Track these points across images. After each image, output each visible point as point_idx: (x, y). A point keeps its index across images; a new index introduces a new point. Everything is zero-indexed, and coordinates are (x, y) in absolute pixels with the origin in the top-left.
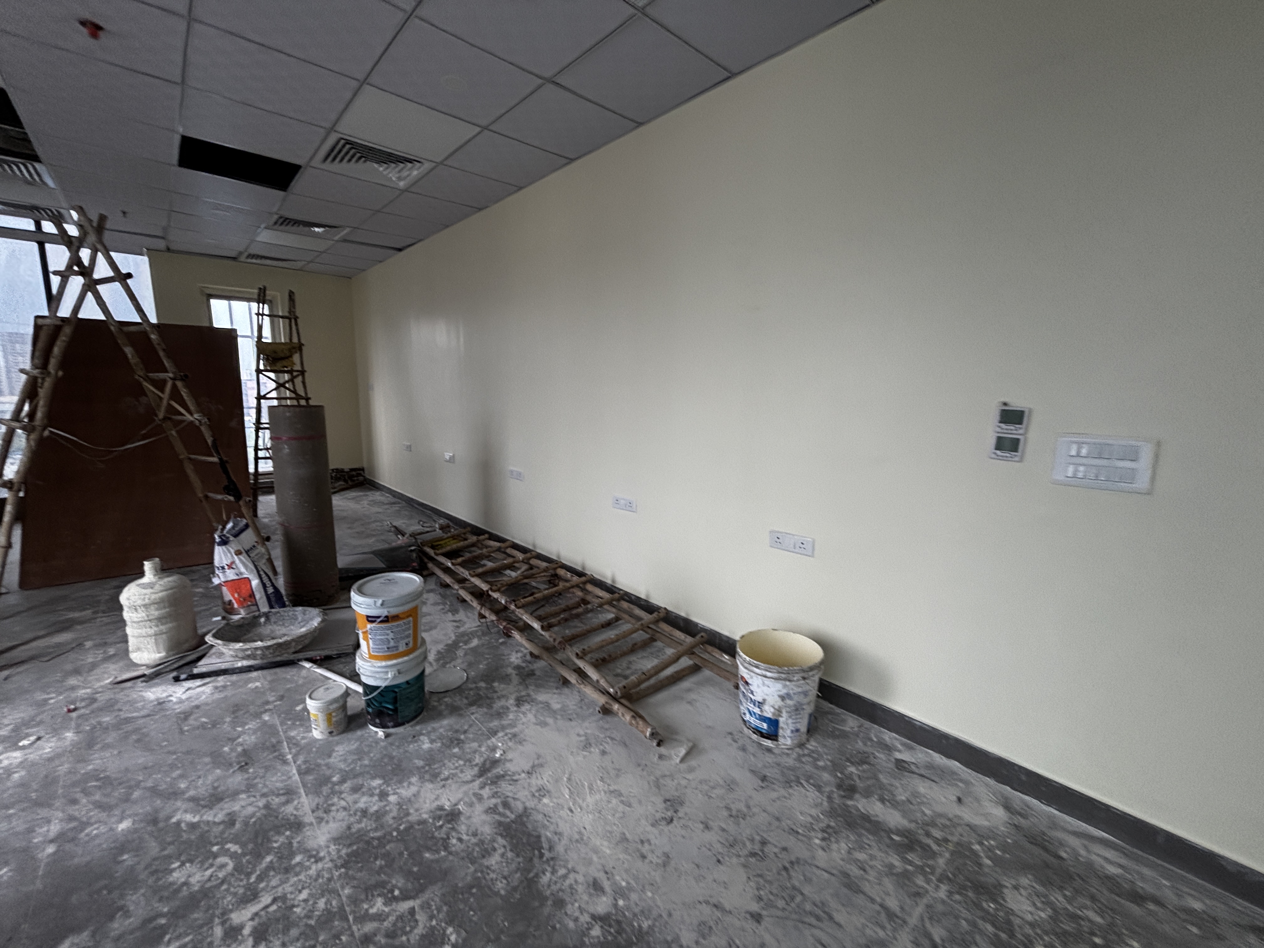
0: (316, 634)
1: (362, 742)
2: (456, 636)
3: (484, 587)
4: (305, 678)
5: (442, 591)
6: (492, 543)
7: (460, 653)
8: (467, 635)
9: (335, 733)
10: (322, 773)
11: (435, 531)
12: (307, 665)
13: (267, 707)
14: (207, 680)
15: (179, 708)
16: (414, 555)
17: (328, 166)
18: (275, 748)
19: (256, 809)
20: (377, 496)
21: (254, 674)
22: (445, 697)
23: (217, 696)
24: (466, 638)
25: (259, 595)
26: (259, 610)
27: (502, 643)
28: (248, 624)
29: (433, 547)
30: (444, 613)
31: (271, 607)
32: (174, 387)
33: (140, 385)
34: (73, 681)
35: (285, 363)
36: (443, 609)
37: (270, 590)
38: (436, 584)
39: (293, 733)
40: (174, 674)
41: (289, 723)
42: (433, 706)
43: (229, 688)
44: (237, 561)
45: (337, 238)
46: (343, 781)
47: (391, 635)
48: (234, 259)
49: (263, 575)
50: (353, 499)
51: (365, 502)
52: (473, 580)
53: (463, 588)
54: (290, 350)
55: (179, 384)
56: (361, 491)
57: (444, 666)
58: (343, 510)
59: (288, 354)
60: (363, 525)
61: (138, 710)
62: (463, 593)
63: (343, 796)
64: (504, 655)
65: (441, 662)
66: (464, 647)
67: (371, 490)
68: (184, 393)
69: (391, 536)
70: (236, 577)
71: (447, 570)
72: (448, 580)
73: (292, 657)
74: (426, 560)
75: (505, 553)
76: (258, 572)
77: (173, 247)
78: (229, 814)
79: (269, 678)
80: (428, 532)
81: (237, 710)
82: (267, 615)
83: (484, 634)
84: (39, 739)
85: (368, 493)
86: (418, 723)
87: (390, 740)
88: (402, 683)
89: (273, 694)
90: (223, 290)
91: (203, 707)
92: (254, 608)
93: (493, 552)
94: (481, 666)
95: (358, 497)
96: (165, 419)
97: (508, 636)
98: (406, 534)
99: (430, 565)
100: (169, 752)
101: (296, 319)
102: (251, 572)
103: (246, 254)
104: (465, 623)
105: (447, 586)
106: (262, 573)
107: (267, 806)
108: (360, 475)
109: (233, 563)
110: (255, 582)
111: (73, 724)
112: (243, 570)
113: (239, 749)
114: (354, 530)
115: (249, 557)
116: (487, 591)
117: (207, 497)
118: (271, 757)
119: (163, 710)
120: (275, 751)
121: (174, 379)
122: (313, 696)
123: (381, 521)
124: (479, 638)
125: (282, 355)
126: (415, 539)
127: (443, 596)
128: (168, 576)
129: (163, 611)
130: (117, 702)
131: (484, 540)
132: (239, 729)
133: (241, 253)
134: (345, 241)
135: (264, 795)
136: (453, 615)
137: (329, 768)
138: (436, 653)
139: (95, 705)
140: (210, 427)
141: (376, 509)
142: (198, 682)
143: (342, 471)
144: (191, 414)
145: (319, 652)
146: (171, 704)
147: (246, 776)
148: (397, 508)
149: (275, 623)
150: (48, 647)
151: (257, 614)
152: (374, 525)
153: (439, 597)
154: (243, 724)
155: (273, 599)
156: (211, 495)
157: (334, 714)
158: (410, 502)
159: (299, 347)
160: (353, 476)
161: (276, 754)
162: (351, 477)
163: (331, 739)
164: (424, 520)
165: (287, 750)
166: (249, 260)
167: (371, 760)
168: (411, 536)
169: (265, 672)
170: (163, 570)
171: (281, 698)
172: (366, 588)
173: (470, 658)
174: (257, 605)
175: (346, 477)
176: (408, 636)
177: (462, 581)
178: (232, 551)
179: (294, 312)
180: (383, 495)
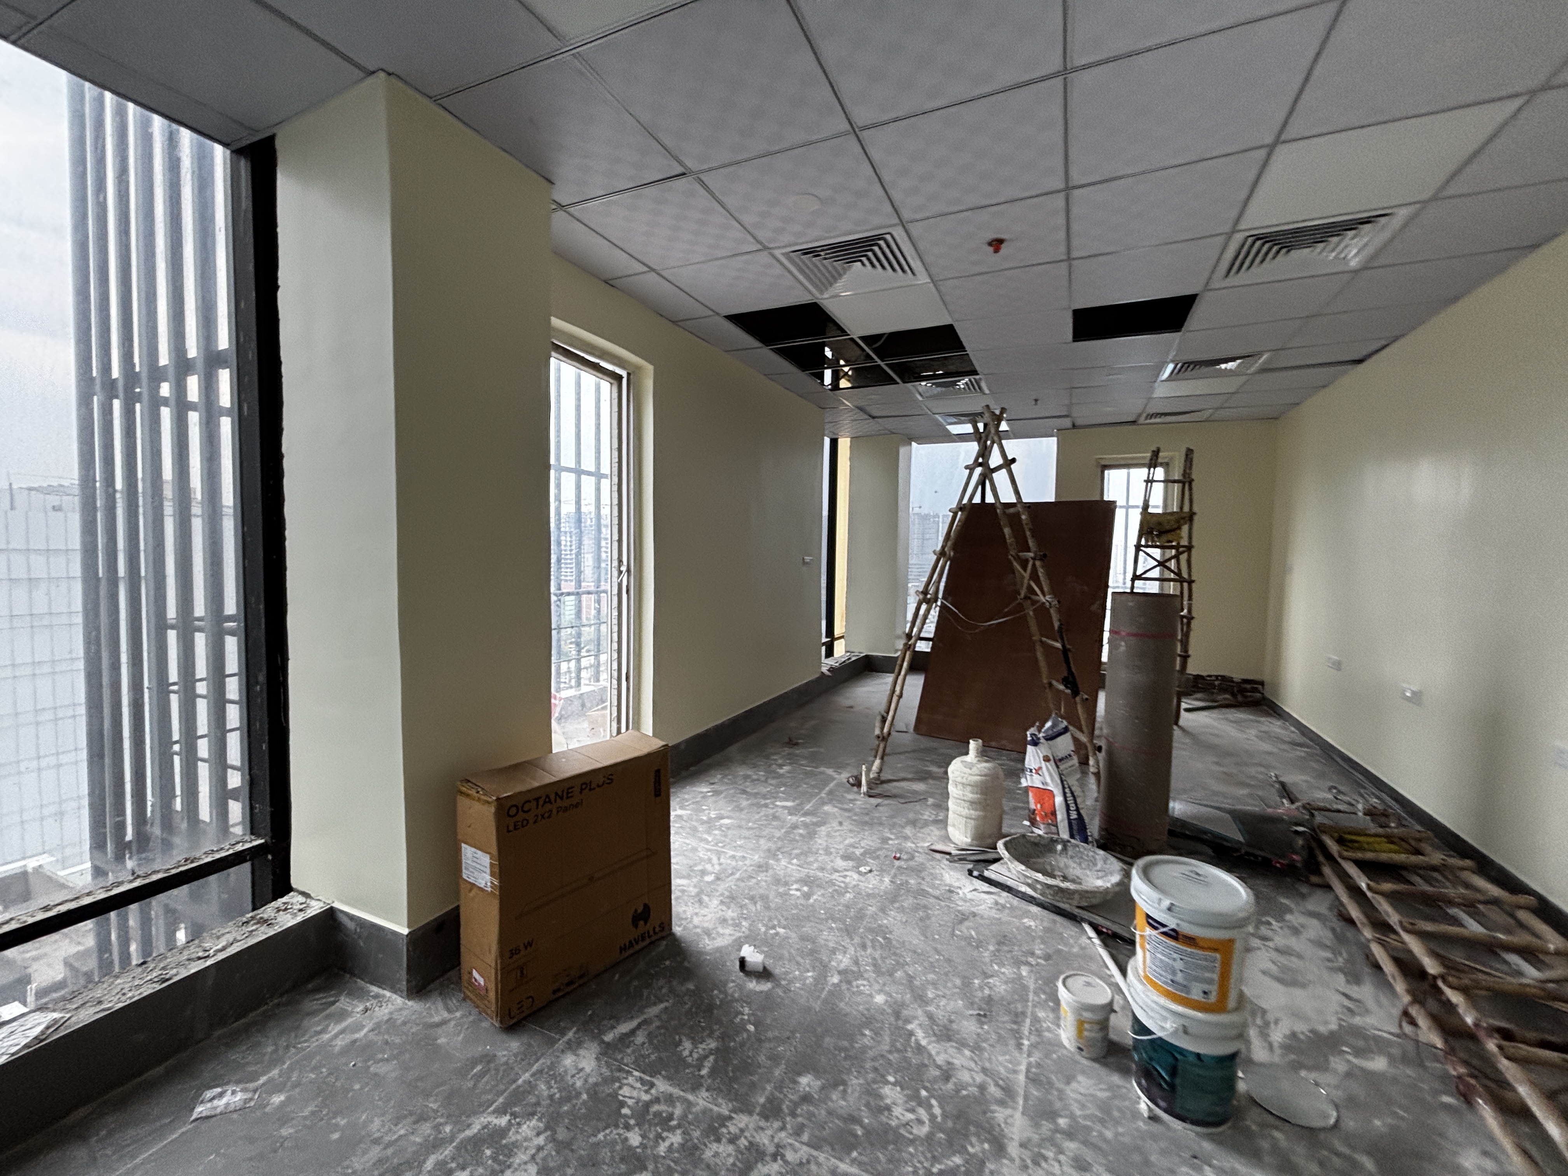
0: (1109, 897)
1: (1114, 1097)
2: (1340, 1026)
3: (1431, 966)
4: (1083, 948)
5: (1338, 925)
6: (1480, 882)
7: (1338, 1064)
8: (1366, 1038)
9: (1084, 1053)
10: (1050, 1097)
11: (1355, 814)
12: (1091, 933)
13: (1030, 959)
14: (993, 889)
15: (963, 907)
16: (1300, 842)
17: (1233, 280)
18: (1017, 1018)
19: (971, 1081)
20: (1275, 726)
21: (1035, 909)
22: (1277, 1128)
23: (994, 914)
24: (1361, 1043)
25: (1061, 816)
26: (1058, 834)
27: (1447, 1107)
28: (1044, 846)
29: (1341, 841)
30: (1332, 970)
31: (1072, 836)
32: (1034, 565)
33: (1011, 563)
34: (908, 831)
35: (1170, 536)
36: (1329, 960)
37: (1074, 815)
38: (1330, 909)
39: (1041, 1014)
40: (970, 866)
41: (1043, 996)
42: (1248, 1128)
43: (1007, 911)
44: (1044, 769)
45: (1253, 369)
46: (1070, 1135)
47: (1179, 965)
48: (1134, 422)
49: (1069, 795)
50: (1235, 722)
51: (1252, 732)
52: (1406, 937)
53: (1382, 943)
54: (1178, 521)
55: (1038, 563)
56: (1254, 714)
57: (1296, 1066)
58: (1217, 736)
59: (1175, 526)
60: (1237, 764)
61: (933, 887)
62: (1378, 951)
63: (1062, 1157)
64: (1441, 1135)
65: (1293, 1057)
66: (1350, 1058)
67: (1269, 715)
68: (1041, 572)
69: (1273, 795)
70: (1041, 786)
71: (1355, 892)
72: (1355, 912)
73: (1077, 911)
74: (1321, 858)
75: (1512, 916)
76: (1064, 788)
77: (1079, 422)
78: (949, 1063)
79: (1046, 924)
80: (1339, 811)
81: (1003, 943)
82: (1065, 843)
83: (1405, 1059)
84: (871, 871)
85: (1262, 719)
86: (1211, 1138)
87: (1155, 1128)
88: (1191, 1053)
89: (1042, 946)
90: (1117, 459)
91: (977, 918)
92: (1053, 829)
93: (1480, 902)
94: (1377, 1123)
95: (1246, 721)
96: (1026, 598)
97: (1467, 1098)
98: (1297, 800)
99: (1327, 870)
100: (936, 950)
101: (1191, 482)
102: (1057, 786)
103: (1144, 415)
104: (1367, 1011)
105: (1350, 921)
106: (1067, 790)
107: (982, 1088)
108: (1255, 690)
109: (1040, 768)
110: (1059, 800)
111: (893, 871)
112: (1048, 780)
113: (987, 992)
114: (1221, 769)
115: (1058, 767)
116: (1435, 978)
117: (1050, 685)
118: (1008, 1026)
119: (949, 899)
120: (1015, 1023)
121: (1034, 559)
122: (1070, 981)
123: (1268, 767)
124: (1392, 1059)
125: (1168, 528)
126: (1312, 815)
127: (1340, 938)
128: (986, 761)
129: (975, 796)
130: (924, 869)
131: (1463, 869)
132: (996, 967)
133: (1140, 415)
134: (1263, 370)
135: (984, 1070)
136: (1348, 982)
137: (1061, 1099)
138: (1288, 1033)
139: (912, 863)
140: (1059, 611)
141: (1266, 747)
142: (985, 887)
143: (1231, 680)
144: (1044, 596)
145: (1108, 924)
146: (956, 897)
147: (979, 1030)
148: (1303, 754)
149: (1072, 857)
150: (909, 791)
151: (1055, 837)
152: (1252, 771)
153: (1330, 935)
154: (1001, 964)
155: (1075, 827)
156: (1055, 683)
157: (1086, 1026)
158: (1327, 751)
159: (1190, 517)
160: (1246, 690)
161: (1015, 1027)
162: (1242, 691)
163: (1078, 1057)
164: (1341, 788)
165: (1026, 1033)
166: (1148, 421)
167: (1117, 1134)
168: (1304, 807)
169: (1045, 913)
170: (983, 754)
171: (1047, 957)
172: (1157, 873)
173: (1358, 1089)
174: (1056, 826)
175: (1235, 689)
176: (1210, 981)
177: (1382, 926)
178: (1041, 756)
179: (1190, 474)
180: (1286, 729)
